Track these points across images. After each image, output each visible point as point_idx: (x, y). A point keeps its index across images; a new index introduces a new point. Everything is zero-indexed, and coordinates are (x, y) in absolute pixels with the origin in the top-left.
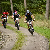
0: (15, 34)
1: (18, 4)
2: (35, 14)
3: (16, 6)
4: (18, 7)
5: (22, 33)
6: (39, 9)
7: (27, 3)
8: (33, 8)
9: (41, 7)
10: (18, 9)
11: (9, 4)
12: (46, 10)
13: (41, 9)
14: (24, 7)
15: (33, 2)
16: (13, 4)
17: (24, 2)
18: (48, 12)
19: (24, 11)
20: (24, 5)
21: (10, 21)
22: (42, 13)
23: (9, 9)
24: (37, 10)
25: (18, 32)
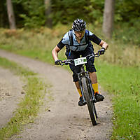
0: (17, 78)
4: (26, 3)
5: (37, 76)
6: (84, 9)
8: (68, 8)
9: (90, 4)
12: (102, 12)
13: (90, 11)
14: (43, 4)
18: (110, 19)
19: (44, 14)
21: (4, 44)
25: (25, 73)
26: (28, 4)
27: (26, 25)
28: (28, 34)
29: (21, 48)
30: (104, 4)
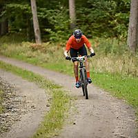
0: (43, 91)
1: (53, 11)
2: (97, 38)
3: (45, 14)
4: (51, 18)
6: (109, 24)
7: (77, 8)
8: (92, 22)
9: (115, 19)
10: (51, 23)
11: (27, 10)
12: (127, 26)
13: (115, 25)
14: (69, 18)
15: (94, 5)
16: (38, 11)
17: (67, 5)
18: (134, 33)
19: (69, 28)
20: (68, 13)
21: (30, 57)
22: (116, 34)
23: (26, 22)
24: (103, 28)
25: (50, 86)
26: (54, 19)
27: (51, 38)
28: (53, 47)
29: (46, 62)
30: (128, 19)
